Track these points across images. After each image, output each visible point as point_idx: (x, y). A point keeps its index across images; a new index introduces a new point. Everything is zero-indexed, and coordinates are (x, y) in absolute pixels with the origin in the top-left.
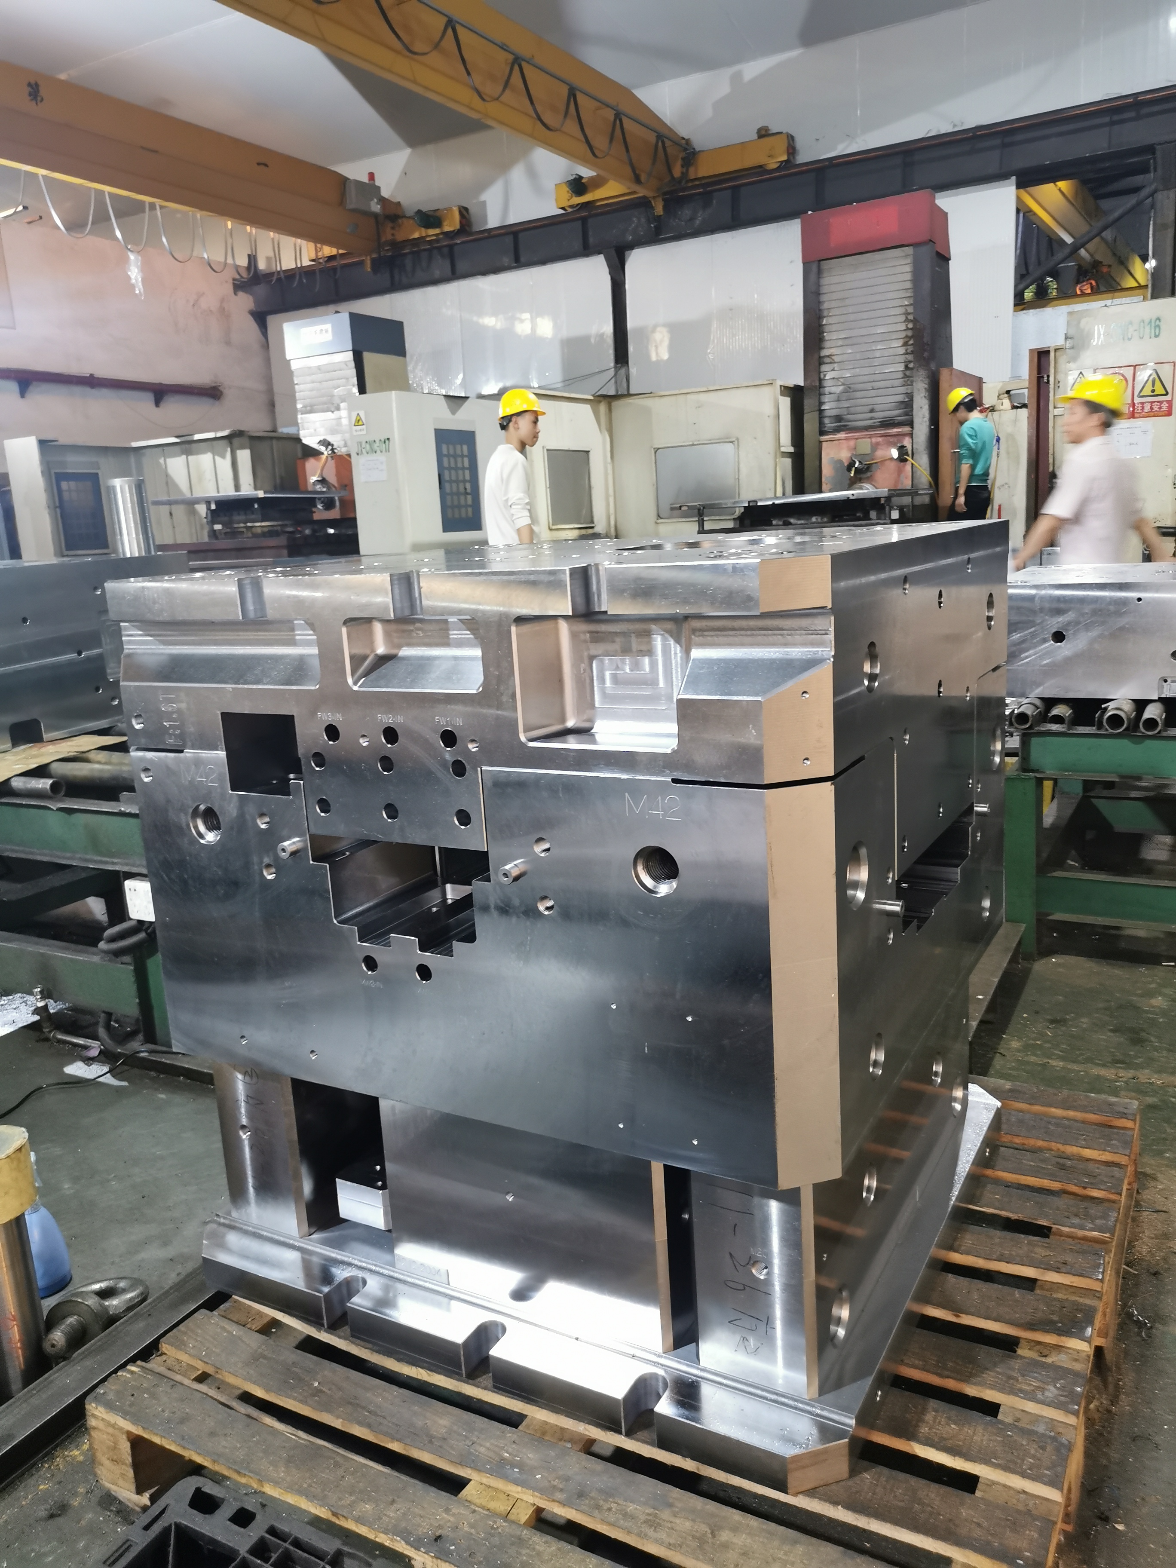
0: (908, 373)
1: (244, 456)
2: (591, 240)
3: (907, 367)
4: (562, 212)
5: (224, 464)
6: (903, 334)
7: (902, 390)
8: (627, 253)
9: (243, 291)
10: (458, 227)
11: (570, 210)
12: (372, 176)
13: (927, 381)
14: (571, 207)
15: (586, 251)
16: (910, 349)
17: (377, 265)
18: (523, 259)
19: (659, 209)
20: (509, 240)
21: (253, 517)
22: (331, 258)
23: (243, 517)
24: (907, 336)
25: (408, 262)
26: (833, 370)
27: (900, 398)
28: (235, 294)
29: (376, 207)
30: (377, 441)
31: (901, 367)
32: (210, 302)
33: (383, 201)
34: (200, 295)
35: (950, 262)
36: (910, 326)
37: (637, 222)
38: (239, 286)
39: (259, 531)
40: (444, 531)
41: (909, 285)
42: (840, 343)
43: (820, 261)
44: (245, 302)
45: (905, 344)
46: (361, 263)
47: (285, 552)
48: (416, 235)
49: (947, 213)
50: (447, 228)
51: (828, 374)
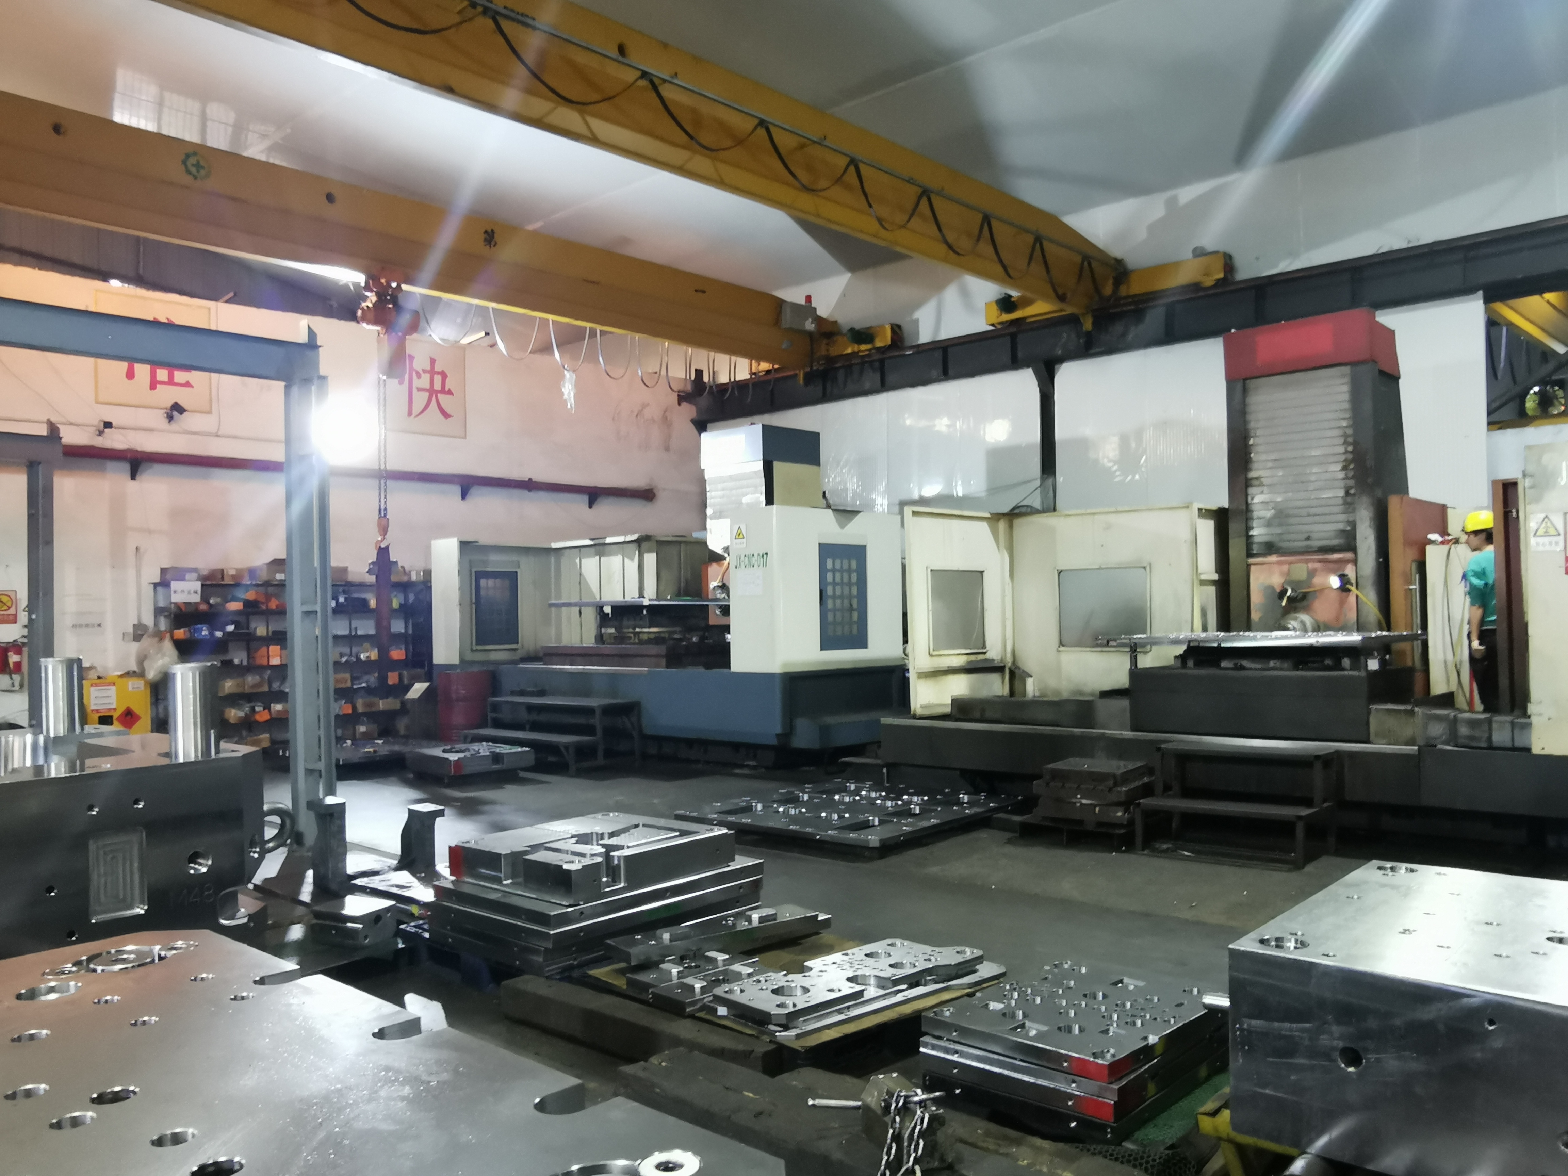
0: (1349, 499)
1: (651, 559)
2: (1020, 355)
3: (1347, 493)
4: (992, 328)
5: (632, 566)
6: (1343, 458)
7: (1343, 517)
8: (1056, 367)
9: (686, 402)
10: (889, 343)
11: (999, 327)
12: (809, 298)
13: (1371, 509)
14: (1000, 323)
15: (1015, 363)
16: (1351, 474)
17: (809, 378)
18: (951, 372)
19: (1088, 324)
20: (938, 355)
21: (641, 623)
22: (768, 372)
23: (632, 623)
24: (1346, 460)
25: (841, 374)
26: (1262, 493)
27: (1341, 526)
28: (679, 404)
29: (810, 326)
30: (756, 555)
31: (1341, 493)
32: (653, 412)
33: (819, 320)
34: (644, 406)
35: (1400, 381)
36: (1350, 449)
37: (1067, 337)
38: (683, 398)
39: (645, 637)
40: (823, 648)
41: (1346, 405)
42: (1270, 465)
43: (1245, 380)
44: (689, 411)
45: (1344, 468)
46: (796, 376)
47: (663, 662)
48: (849, 351)
49: (1393, 332)
50: (879, 344)
51: (1258, 498)
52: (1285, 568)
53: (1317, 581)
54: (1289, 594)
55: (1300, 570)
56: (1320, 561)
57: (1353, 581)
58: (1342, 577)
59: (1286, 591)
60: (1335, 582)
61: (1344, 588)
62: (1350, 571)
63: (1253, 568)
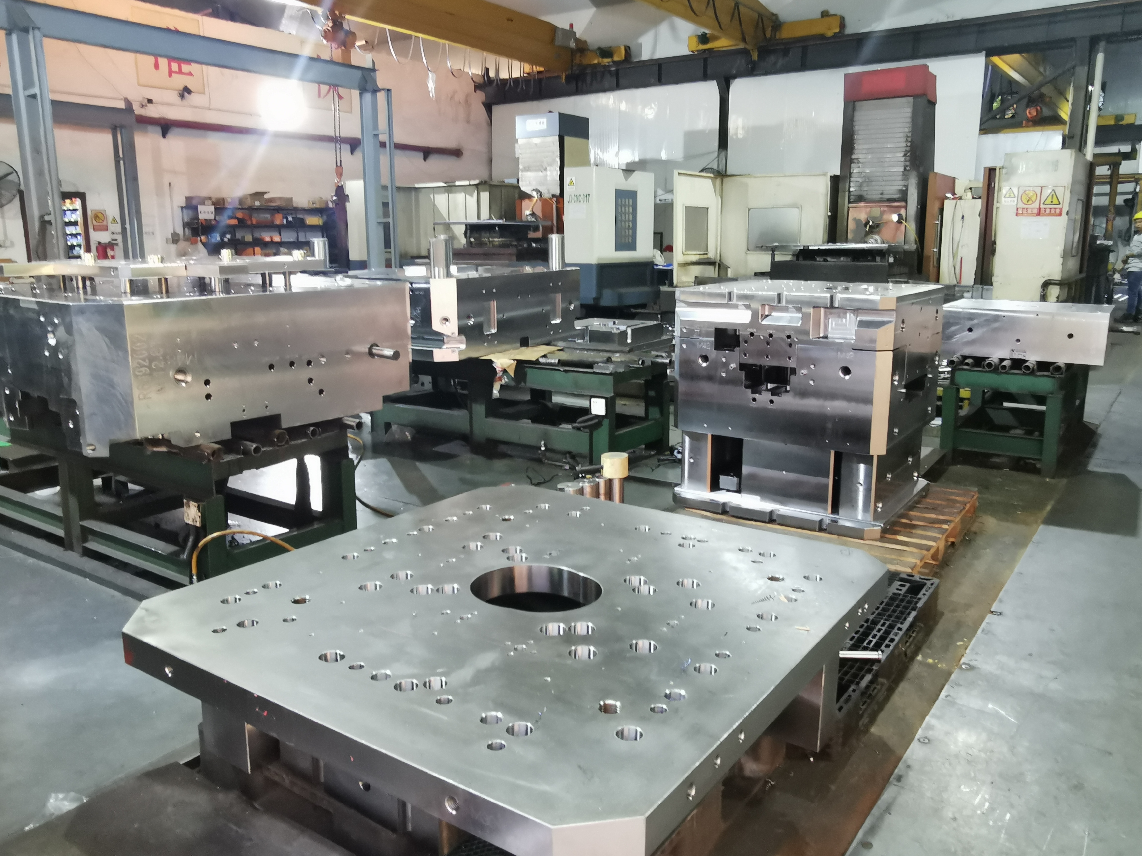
0: (906, 173)
1: (485, 196)
2: (709, 71)
3: (905, 169)
4: (692, 53)
5: (472, 201)
6: (904, 149)
7: (903, 183)
8: (731, 81)
9: (480, 90)
10: (623, 58)
11: (696, 53)
12: (571, 26)
13: (917, 179)
14: (697, 51)
15: (705, 77)
16: (908, 158)
17: (568, 79)
18: (663, 80)
19: (755, 56)
20: (656, 69)
21: (494, 235)
22: (539, 72)
23: (488, 235)
24: (906, 151)
25: (589, 78)
26: (859, 167)
27: (900, 188)
28: (475, 92)
29: (573, 44)
30: (582, 195)
31: (902, 169)
32: (460, 97)
33: (578, 41)
34: (455, 92)
35: (936, 105)
36: (909, 144)
37: (740, 62)
38: (478, 87)
39: (497, 243)
40: (616, 250)
41: (909, 120)
42: (864, 151)
43: (854, 102)
44: (481, 96)
45: (905, 155)
46: (559, 77)
47: (515, 258)
48: (596, 62)
49: (936, 76)
50: (616, 58)
51: (855, 170)
52: (868, 209)
53: (885, 217)
54: (871, 223)
55: (876, 211)
56: (887, 206)
57: (904, 218)
58: (900, 216)
59: (869, 222)
60: (895, 218)
61: (899, 222)
62: (903, 212)
63: (851, 209)
